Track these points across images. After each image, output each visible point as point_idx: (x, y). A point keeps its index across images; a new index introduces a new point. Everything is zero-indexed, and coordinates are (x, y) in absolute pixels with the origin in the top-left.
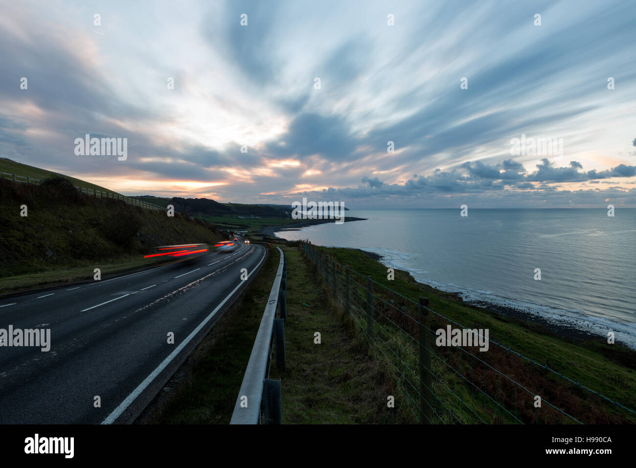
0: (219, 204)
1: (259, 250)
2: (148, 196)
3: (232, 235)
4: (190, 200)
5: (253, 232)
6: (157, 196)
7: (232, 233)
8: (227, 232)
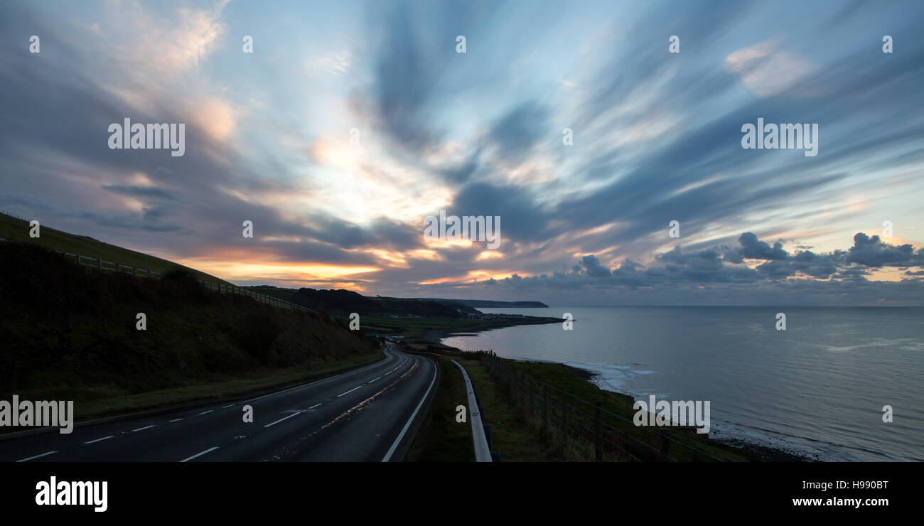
0: (364, 297)
1: (427, 364)
2: (266, 287)
3: (384, 343)
4: (323, 292)
5: (411, 338)
6: (278, 286)
7: (383, 339)
8: (375, 337)
